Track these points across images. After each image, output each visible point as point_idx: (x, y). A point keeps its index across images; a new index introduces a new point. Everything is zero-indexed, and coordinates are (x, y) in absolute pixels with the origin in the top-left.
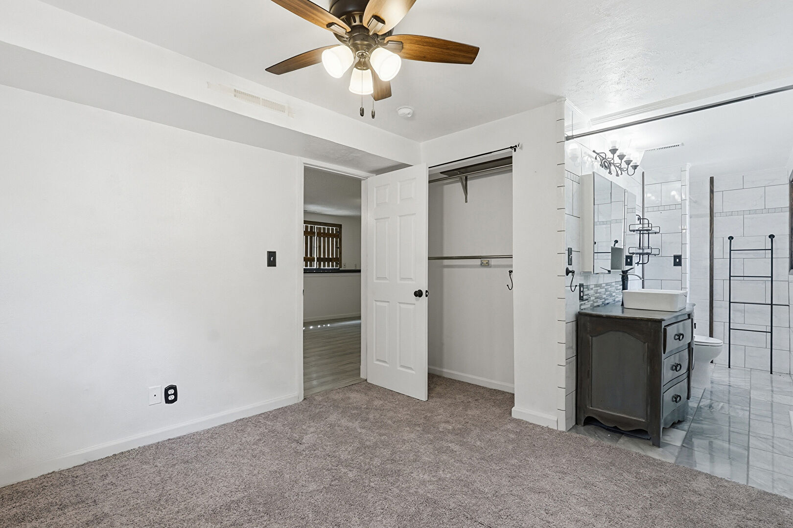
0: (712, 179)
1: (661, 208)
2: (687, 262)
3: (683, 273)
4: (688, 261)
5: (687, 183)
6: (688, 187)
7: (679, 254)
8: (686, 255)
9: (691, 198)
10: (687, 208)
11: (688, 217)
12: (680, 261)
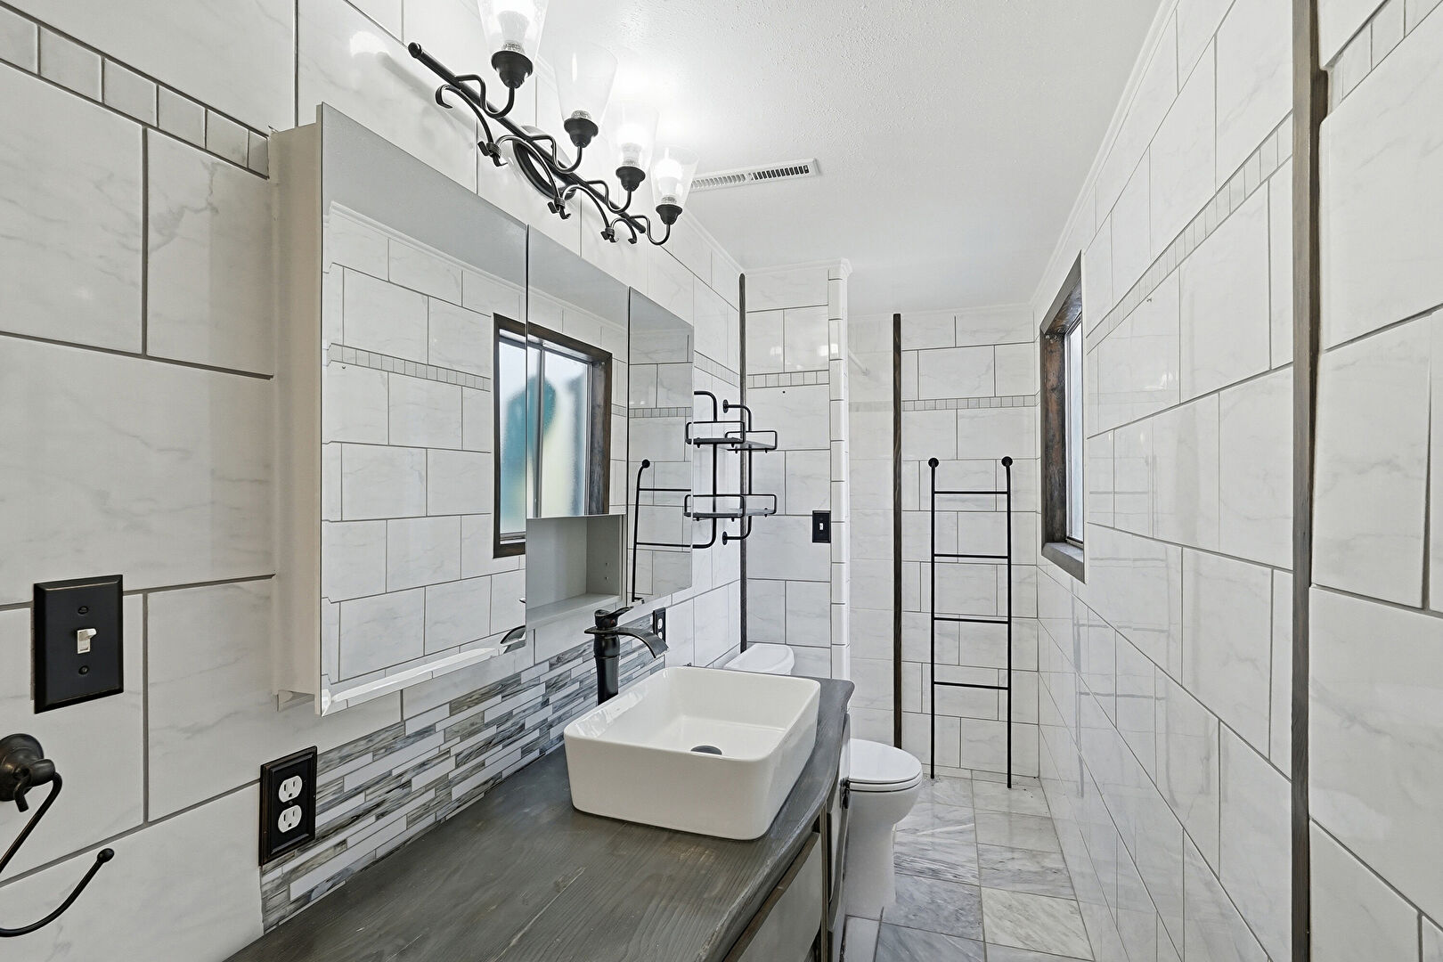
0: (897, 318)
1: (784, 379)
2: (841, 530)
3: (835, 562)
4: (845, 528)
5: (843, 314)
6: (843, 324)
7: (824, 508)
8: (839, 514)
9: (853, 356)
10: (844, 382)
11: (844, 405)
12: (828, 527)
